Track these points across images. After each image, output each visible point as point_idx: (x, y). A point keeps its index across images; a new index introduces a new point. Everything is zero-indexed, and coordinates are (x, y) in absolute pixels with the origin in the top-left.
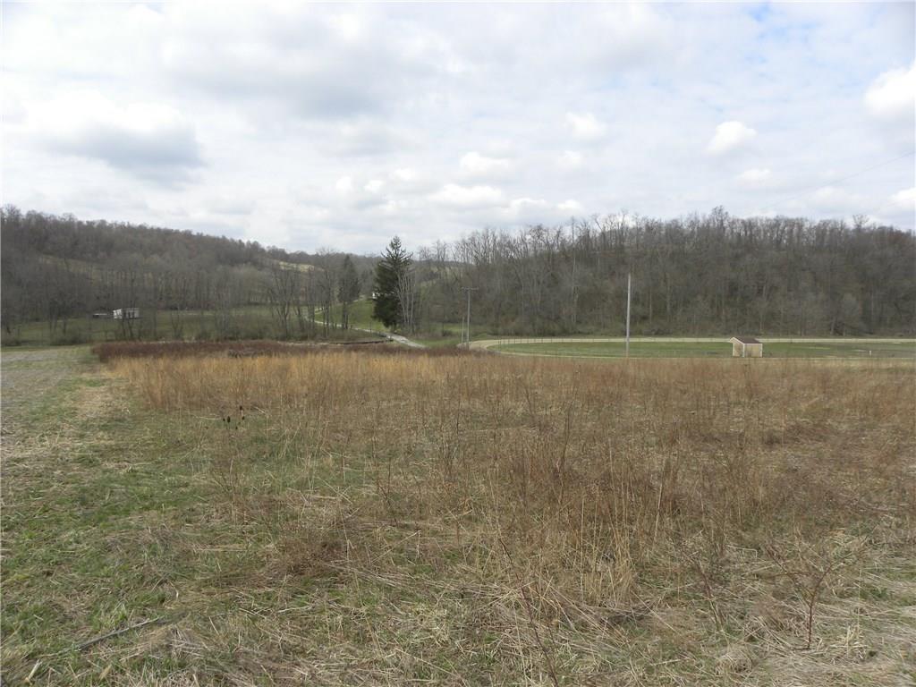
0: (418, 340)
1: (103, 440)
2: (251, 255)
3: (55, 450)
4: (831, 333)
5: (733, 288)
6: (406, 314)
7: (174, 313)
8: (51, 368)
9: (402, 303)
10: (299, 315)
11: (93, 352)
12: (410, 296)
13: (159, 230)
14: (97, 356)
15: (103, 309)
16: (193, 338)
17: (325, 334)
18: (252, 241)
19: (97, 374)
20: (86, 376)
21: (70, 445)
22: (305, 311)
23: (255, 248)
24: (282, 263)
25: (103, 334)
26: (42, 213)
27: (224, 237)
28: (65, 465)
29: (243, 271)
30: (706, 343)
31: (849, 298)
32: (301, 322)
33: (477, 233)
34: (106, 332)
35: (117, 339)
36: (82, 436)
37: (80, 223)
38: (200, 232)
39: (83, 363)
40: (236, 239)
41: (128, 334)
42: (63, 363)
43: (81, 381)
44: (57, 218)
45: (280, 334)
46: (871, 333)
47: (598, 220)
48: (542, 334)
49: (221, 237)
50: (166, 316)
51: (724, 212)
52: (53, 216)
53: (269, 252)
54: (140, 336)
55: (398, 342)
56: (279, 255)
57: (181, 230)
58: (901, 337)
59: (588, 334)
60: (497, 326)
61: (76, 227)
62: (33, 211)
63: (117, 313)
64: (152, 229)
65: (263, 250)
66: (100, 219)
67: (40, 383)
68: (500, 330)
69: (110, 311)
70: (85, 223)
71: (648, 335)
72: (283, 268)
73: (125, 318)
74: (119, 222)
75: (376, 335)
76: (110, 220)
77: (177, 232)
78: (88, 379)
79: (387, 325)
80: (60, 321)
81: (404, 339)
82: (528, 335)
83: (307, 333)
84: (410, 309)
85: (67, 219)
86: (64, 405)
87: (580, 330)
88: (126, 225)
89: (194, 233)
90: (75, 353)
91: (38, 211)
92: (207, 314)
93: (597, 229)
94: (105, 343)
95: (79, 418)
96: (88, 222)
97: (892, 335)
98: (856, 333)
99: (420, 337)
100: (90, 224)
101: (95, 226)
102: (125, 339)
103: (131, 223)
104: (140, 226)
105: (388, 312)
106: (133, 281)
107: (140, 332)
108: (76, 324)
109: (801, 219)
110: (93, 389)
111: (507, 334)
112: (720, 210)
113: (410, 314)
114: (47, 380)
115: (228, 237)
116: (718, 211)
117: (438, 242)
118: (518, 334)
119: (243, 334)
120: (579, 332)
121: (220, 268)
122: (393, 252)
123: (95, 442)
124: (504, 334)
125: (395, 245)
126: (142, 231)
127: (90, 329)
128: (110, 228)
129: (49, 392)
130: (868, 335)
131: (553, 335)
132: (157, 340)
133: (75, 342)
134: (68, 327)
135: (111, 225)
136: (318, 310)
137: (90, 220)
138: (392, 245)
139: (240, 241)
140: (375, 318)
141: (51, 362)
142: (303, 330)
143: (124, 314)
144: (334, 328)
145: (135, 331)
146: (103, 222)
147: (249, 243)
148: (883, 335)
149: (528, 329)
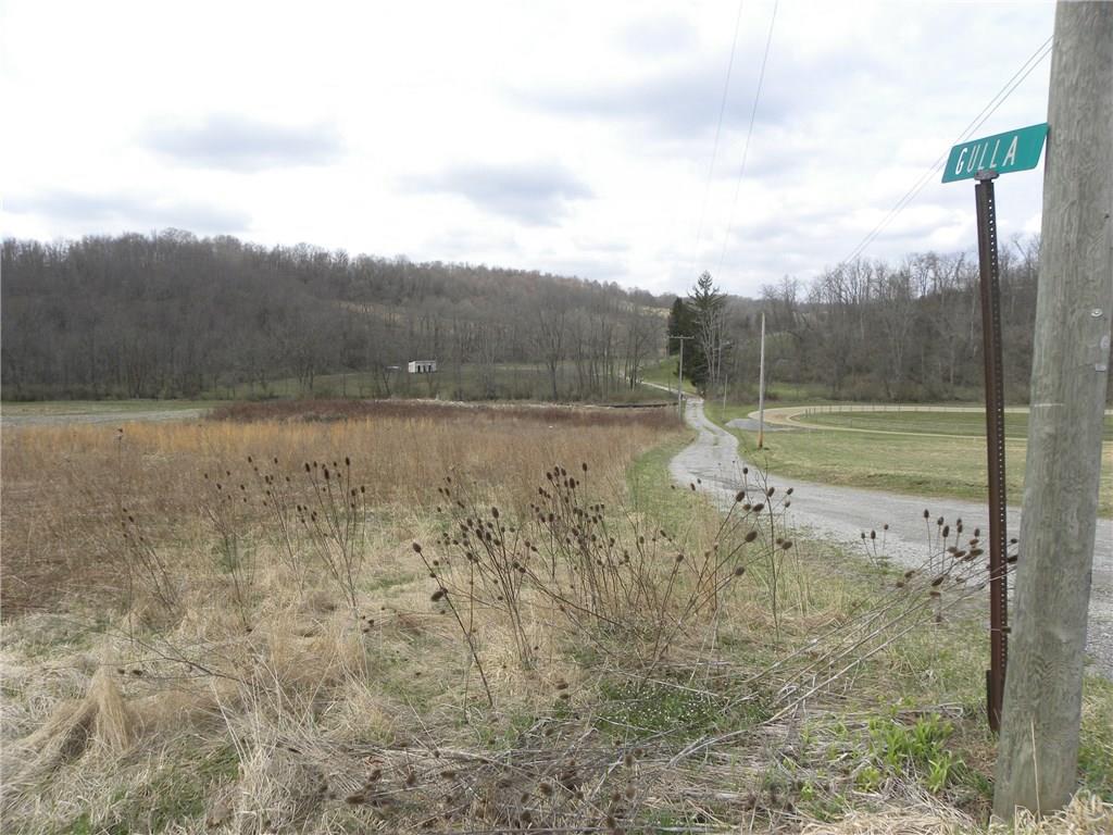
6: (712, 371)
9: (708, 356)
15: (397, 361)
18: (611, 282)
23: (612, 290)
24: (643, 308)
37: (412, 266)
38: (550, 273)
40: (591, 279)
44: (388, 262)
47: (1020, 242)
48: (899, 400)
52: (384, 259)
53: (629, 295)
56: (641, 298)
57: (528, 271)
59: (970, 401)
60: (840, 388)
61: (405, 271)
62: (365, 255)
63: (412, 366)
64: (493, 271)
65: (623, 293)
66: (434, 259)
68: (844, 392)
69: (405, 365)
70: (418, 265)
72: (643, 314)
74: (457, 263)
76: (446, 261)
77: (523, 273)
79: (694, 383)
82: (880, 401)
84: (716, 365)
85: (398, 262)
88: (465, 266)
89: (542, 274)
91: (370, 255)
96: (421, 263)
100: (424, 266)
101: (429, 269)
103: (470, 265)
113: (716, 370)
120: (957, 399)
122: (702, 292)
124: (845, 399)
125: (704, 283)
131: (915, 401)
137: (425, 261)
138: (702, 284)
139: (596, 282)
140: (677, 375)
143: (418, 367)
146: (439, 263)
147: (606, 284)
149: (882, 394)
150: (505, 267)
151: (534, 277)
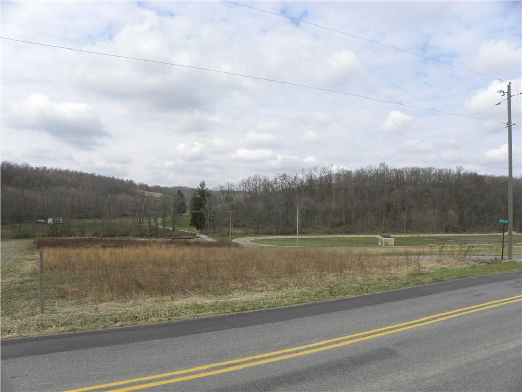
0: (213, 237)
1: (28, 278)
2: (128, 188)
3: (13, 280)
4: (443, 231)
5: (389, 207)
6: (207, 223)
7: (80, 221)
8: (11, 252)
9: (205, 217)
10: (149, 223)
11: (34, 243)
12: (210, 213)
13: (76, 173)
14: (36, 246)
15: (42, 218)
16: (90, 236)
17: (163, 234)
18: (129, 180)
19: (34, 255)
20: (28, 257)
21: (17, 279)
22: (152, 220)
23: (131, 183)
24: (146, 192)
25: (41, 232)
26: (10, 162)
27: (113, 177)
28: (15, 284)
29: (122, 197)
30: (371, 238)
31: (451, 212)
32: (150, 226)
33: (251, 177)
34: (43, 231)
35: (49, 236)
36: (21, 277)
37: (32, 169)
38: (100, 174)
39: (28, 249)
40: (121, 178)
41: (55, 233)
42: (18, 249)
43: (25, 259)
44: (19, 166)
45: (138, 234)
46: (465, 231)
47: (317, 170)
48: (282, 233)
49: (111, 177)
50: (76, 222)
51: (386, 165)
52: (16, 164)
53: (139, 186)
54: (61, 234)
55: (201, 238)
56: (144, 187)
57: (89, 173)
58: (480, 232)
60: (258, 229)
61: (29, 171)
62: (5, 162)
63: (50, 220)
64: (73, 172)
65: (135, 185)
66: (43, 166)
67: (7, 260)
68: (260, 231)
69: (47, 219)
70: (35, 168)
71: (341, 233)
72: (146, 195)
73: (54, 223)
74: (54, 168)
75: (191, 234)
76: (48, 167)
77: (87, 174)
78: (29, 258)
79: (198, 228)
80: (18, 225)
81: (206, 236)
82: (275, 234)
83: (153, 233)
84: (210, 220)
85: (25, 166)
86: (16, 268)
87: (304, 231)
88: (58, 169)
89: (97, 175)
90: (24, 244)
91: (8, 161)
92: (99, 221)
93: (317, 175)
94: (41, 238)
95: (21, 272)
96: (36, 168)
97: (475, 232)
98: (456, 231)
99: (215, 236)
100: (38, 169)
101: (40, 170)
102: (54, 236)
103: (61, 169)
104: (66, 171)
105: (198, 222)
106: (60, 202)
107: (61, 232)
108: (26, 226)
109: (431, 168)
110: (29, 262)
111: (264, 234)
112: (384, 164)
113: (210, 223)
114: (9, 258)
115: (116, 177)
116: (383, 165)
117: (228, 183)
118: (270, 234)
119: (118, 234)
121: (109, 195)
122: (201, 188)
123: (25, 278)
124: (262, 234)
125: (202, 185)
126: (67, 173)
127: (34, 229)
128: (49, 171)
129: (11, 264)
130: (462, 232)
132: (70, 236)
133: (25, 237)
134: (22, 228)
135: (49, 170)
136: (160, 220)
137: (38, 167)
139: (122, 179)
140: (191, 225)
141: (11, 249)
142: (151, 231)
143: (53, 221)
144: (168, 231)
145: (59, 231)
147: (127, 180)
148: (470, 232)
149: (275, 231)
150: (79, 171)
151: (93, 176)
